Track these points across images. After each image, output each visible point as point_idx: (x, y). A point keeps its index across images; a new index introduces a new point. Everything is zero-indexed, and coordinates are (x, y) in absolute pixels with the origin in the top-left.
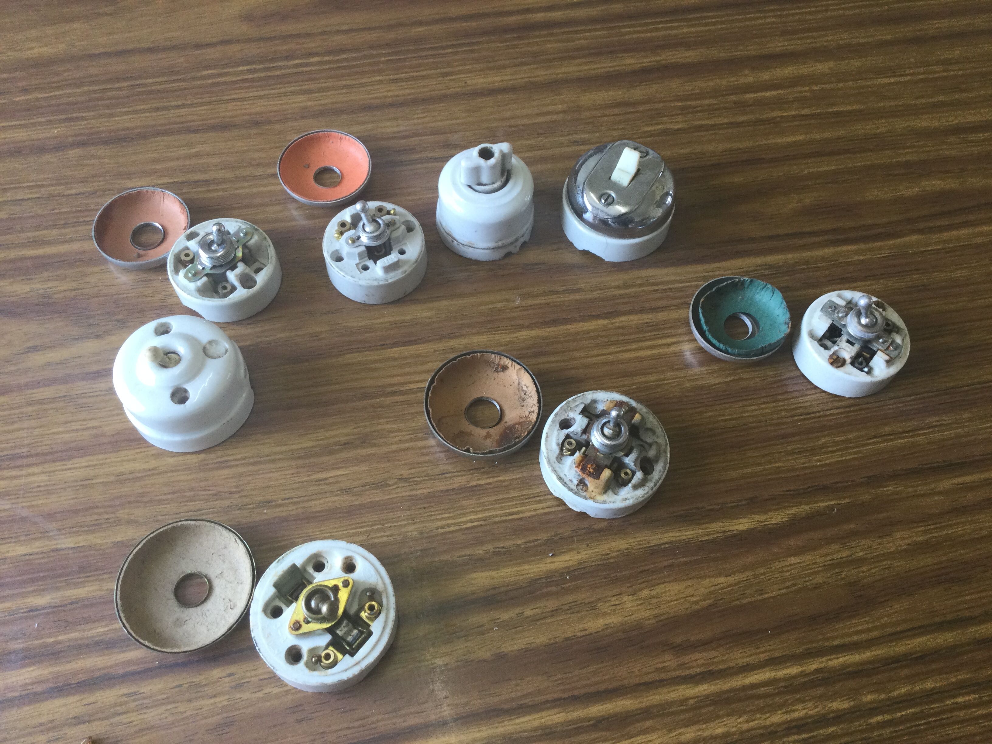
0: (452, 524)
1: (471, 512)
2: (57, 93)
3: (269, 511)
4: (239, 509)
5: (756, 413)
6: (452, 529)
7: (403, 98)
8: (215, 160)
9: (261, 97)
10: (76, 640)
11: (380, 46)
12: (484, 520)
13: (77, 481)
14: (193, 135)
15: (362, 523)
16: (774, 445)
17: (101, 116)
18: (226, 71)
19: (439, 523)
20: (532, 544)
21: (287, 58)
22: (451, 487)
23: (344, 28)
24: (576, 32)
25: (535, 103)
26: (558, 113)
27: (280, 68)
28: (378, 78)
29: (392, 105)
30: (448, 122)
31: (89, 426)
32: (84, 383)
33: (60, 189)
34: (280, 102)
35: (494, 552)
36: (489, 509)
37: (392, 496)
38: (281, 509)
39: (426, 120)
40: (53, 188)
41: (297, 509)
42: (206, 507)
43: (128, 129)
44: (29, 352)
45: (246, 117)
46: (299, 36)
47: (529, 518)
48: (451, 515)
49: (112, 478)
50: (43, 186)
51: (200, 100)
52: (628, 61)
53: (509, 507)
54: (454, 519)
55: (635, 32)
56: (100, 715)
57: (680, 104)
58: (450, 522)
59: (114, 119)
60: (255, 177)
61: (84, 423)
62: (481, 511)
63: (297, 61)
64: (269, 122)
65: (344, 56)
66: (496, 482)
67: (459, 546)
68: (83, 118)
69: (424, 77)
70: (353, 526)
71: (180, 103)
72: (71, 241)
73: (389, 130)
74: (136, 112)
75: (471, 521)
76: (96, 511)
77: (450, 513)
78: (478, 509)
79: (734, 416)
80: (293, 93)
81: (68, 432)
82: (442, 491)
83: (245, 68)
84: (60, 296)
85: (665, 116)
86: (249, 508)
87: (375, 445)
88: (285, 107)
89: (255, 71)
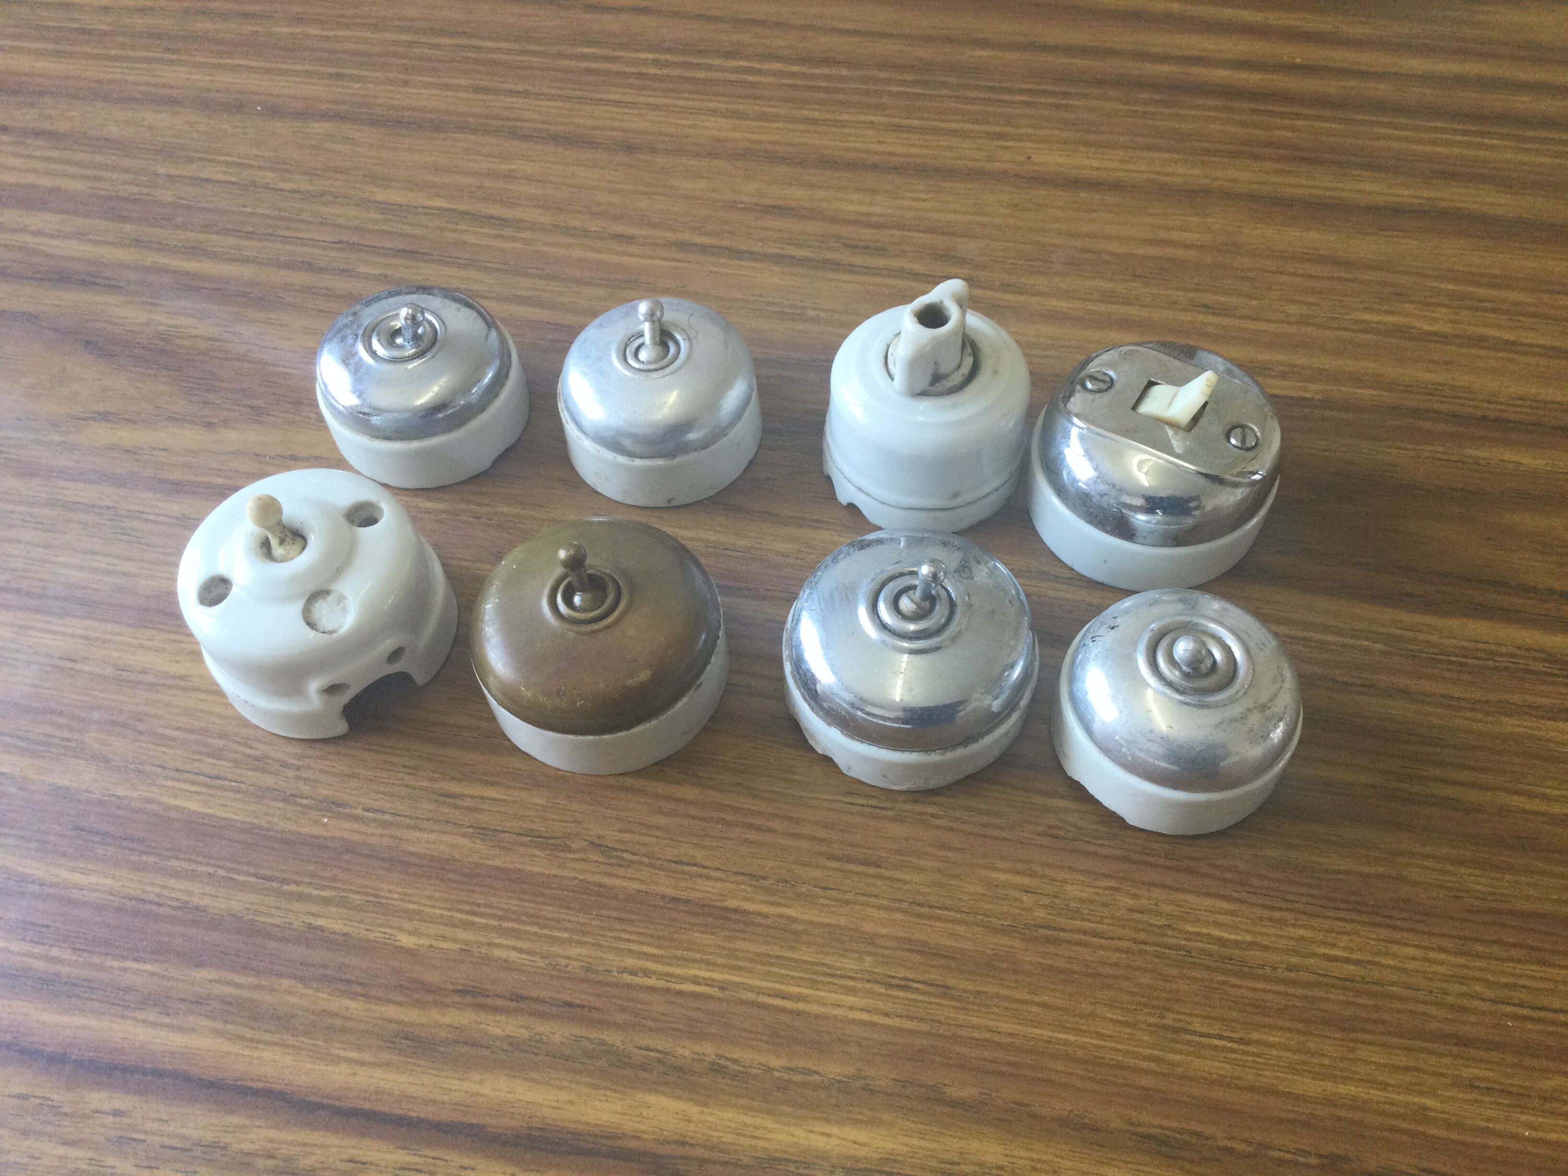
0: (655, 973)
1: (701, 961)
2: (341, 33)
3: (334, 822)
4: (284, 800)
5: (1411, 965)
6: (651, 982)
7: (902, 159)
8: (533, 190)
9: (655, 108)
11: (896, 67)
12: (722, 989)
13: (53, 657)
14: (515, 142)
15: (486, 906)
16: (1430, 1052)
17: (389, 81)
18: (618, 54)
19: (630, 962)
20: (798, 1078)
21: (730, 54)
22: (684, 895)
23: (849, 26)
24: (1282, 115)
25: (1149, 220)
26: (1188, 247)
27: (709, 68)
28: (872, 118)
29: (875, 167)
30: (968, 218)
31: (120, 568)
32: (150, 495)
33: (270, 177)
34: (685, 122)
35: (713, 1063)
36: (740, 968)
37: (565, 873)
38: (355, 826)
39: (929, 204)
40: (261, 174)
41: (381, 835)
42: (231, 776)
43: (422, 110)
44: (94, 419)
45: (615, 134)
46: (763, 23)
47: (816, 1017)
48: (662, 952)
49: (109, 671)
50: (250, 166)
51: (553, 91)
52: (1367, 187)
54: (664, 964)
55: (1399, 139)
57: (1450, 287)
58: (652, 966)
59: (406, 89)
60: (586, 233)
61: (116, 562)
62: (723, 966)
63: (742, 63)
64: (653, 150)
65: (826, 71)
66: (780, 916)
67: (650, 1023)
68: (358, 79)
69: (954, 133)
70: (467, 908)
71: (520, 88)
72: (246, 261)
73: (851, 208)
74: (447, 87)
75: (696, 981)
76: (55, 718)
77: (660, 947)
78: (720, 961)
79: (1356, 956)
80: (714, 112)
81: (81, 568)
82: (664, 897)
83: (650, 56)
84: (186, 343)
85: (1411, 302)
86: (301, 805)
88: (691, 131)
89: (667, 64)
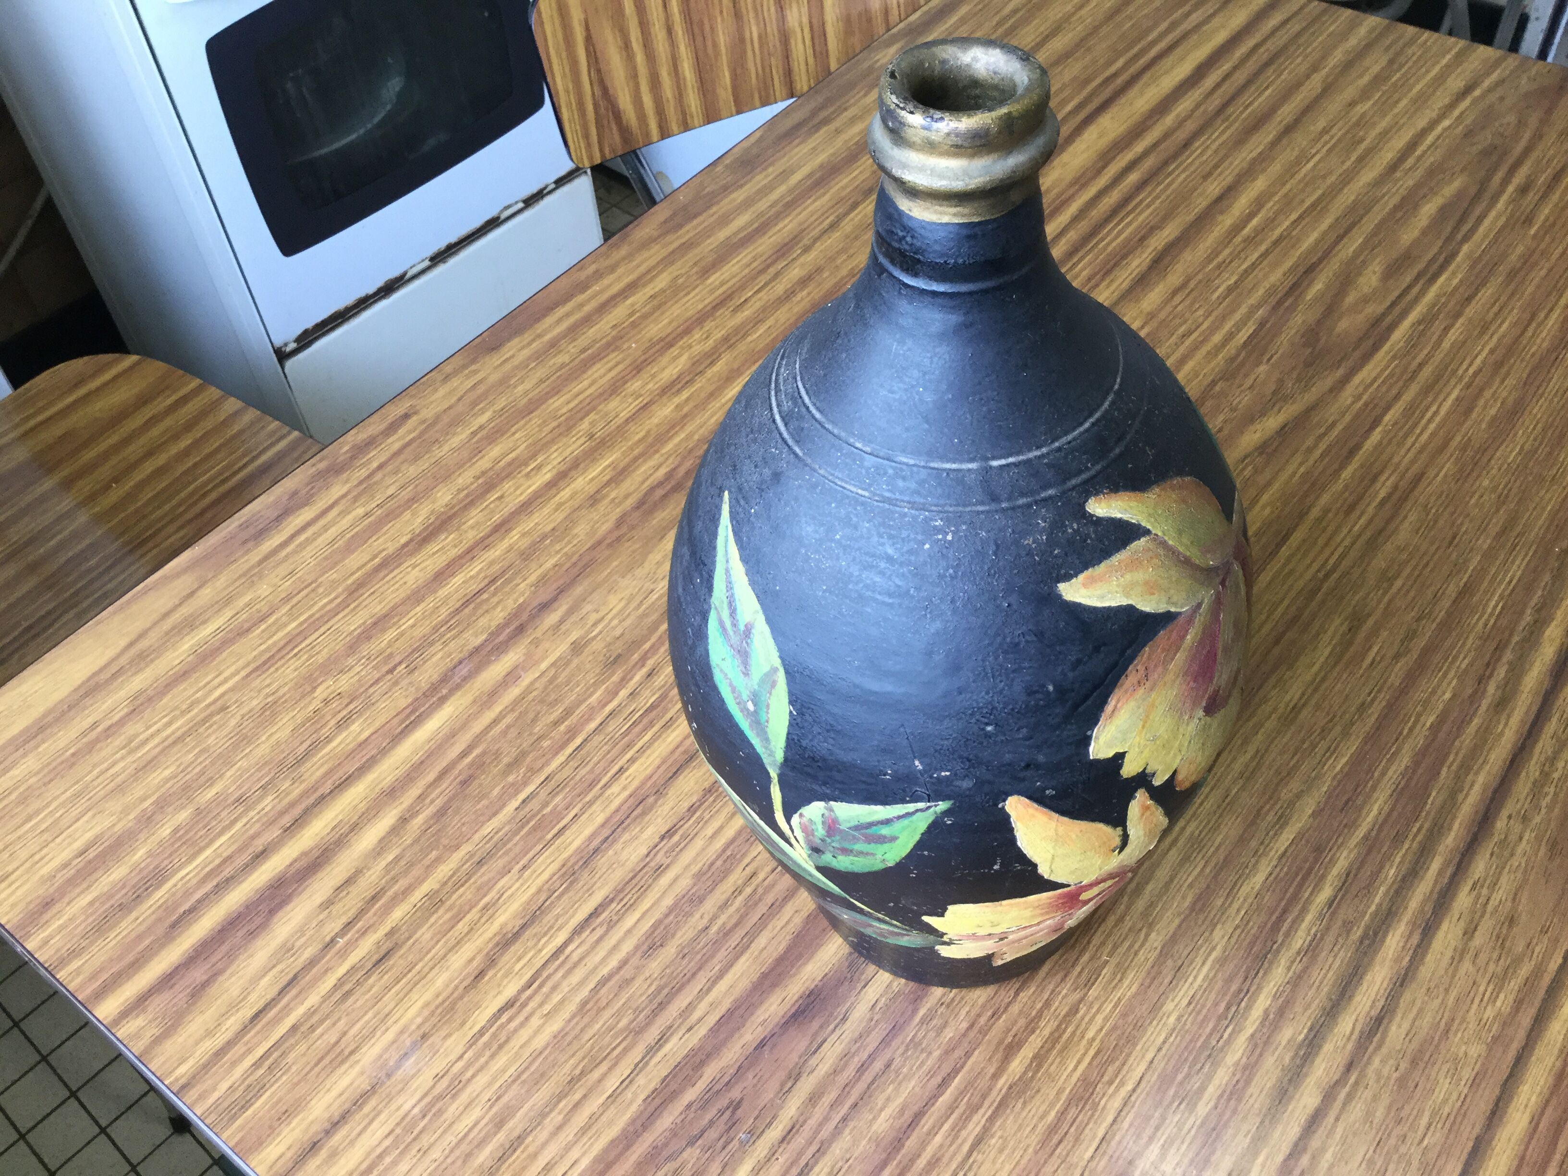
10: (1388, 891)
53: (1503, 579)
56: (1477, 917)
87: (1369, 615)
